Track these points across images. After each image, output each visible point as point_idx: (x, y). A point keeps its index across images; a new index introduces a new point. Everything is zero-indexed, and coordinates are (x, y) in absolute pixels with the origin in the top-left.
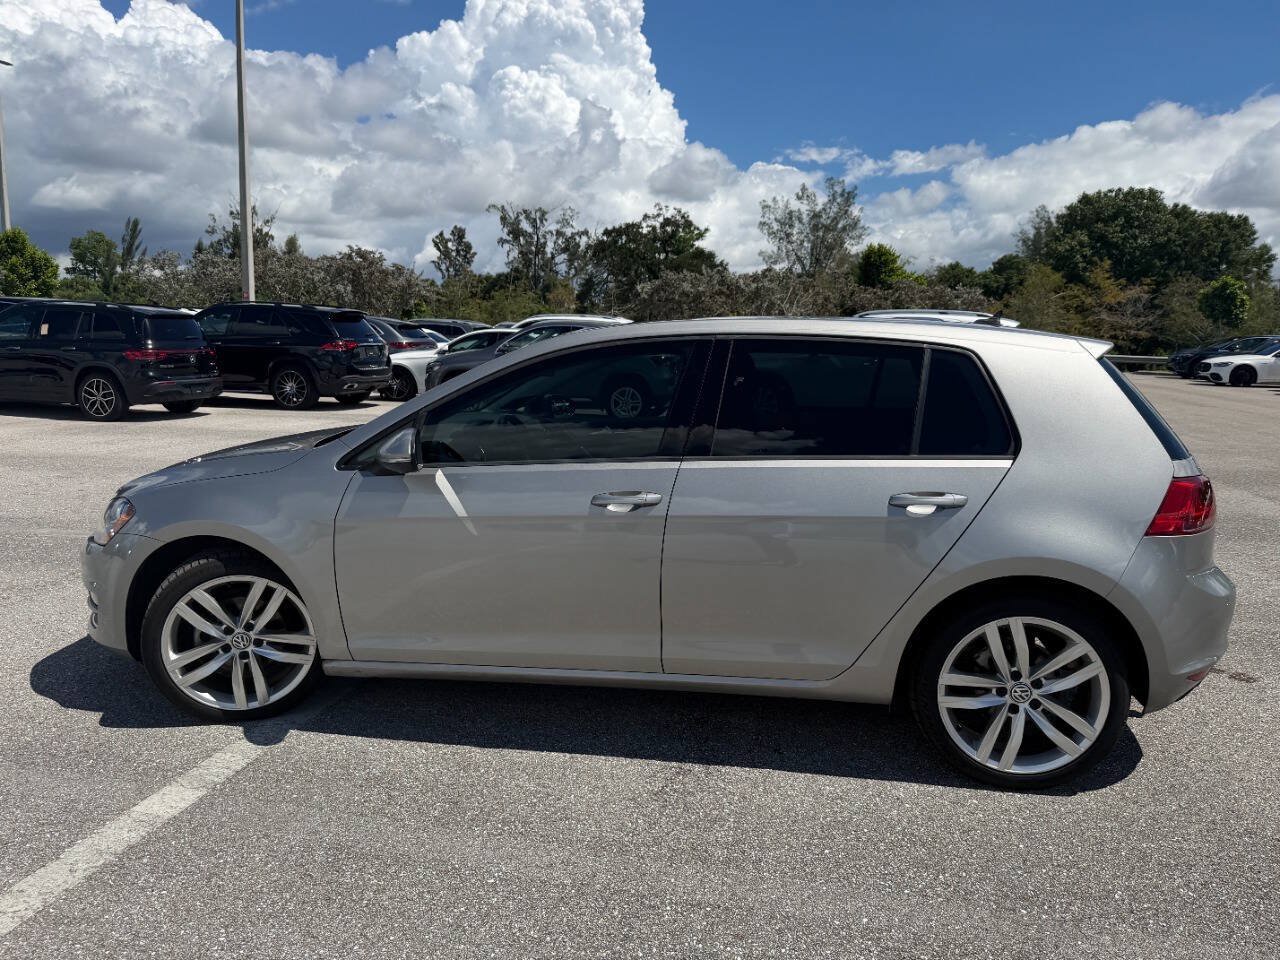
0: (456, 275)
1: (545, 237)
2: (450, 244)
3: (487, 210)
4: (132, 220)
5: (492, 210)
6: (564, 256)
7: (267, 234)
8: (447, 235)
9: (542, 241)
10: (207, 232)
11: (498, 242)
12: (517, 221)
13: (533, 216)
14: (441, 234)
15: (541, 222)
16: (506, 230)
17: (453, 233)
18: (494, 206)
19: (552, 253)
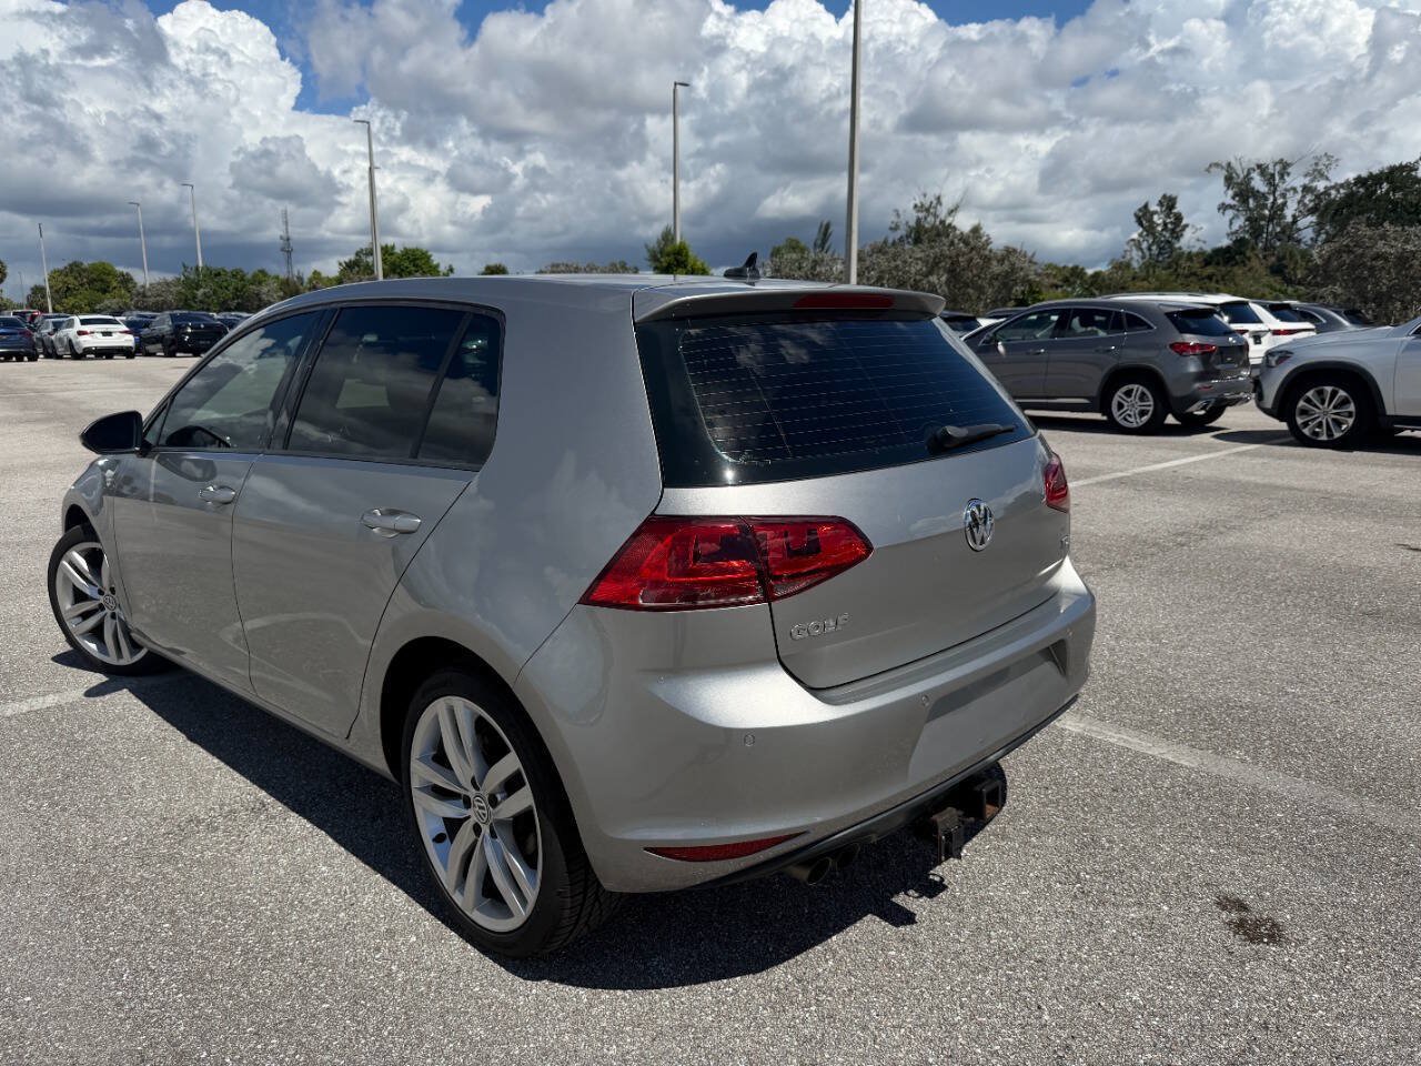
0: (1160, 254)
1: (1284, 196)
2: (1155, 218)
3: (1208, 170)
4: (825, 223)
5: (1213, 169)
6: (1312, 219)
7: (950, 225)
8: (1154, 207)
9: (1280, 201)
10: (891, 229)
11: (1219, 209)
12: (1248, 178)
13: (1271, 170)
14: (1146, 206)
15: (1282, 177)
16: (1230, 193)
17: (1161, 204)
18: (1217, 165)
19: (1294, 216)
